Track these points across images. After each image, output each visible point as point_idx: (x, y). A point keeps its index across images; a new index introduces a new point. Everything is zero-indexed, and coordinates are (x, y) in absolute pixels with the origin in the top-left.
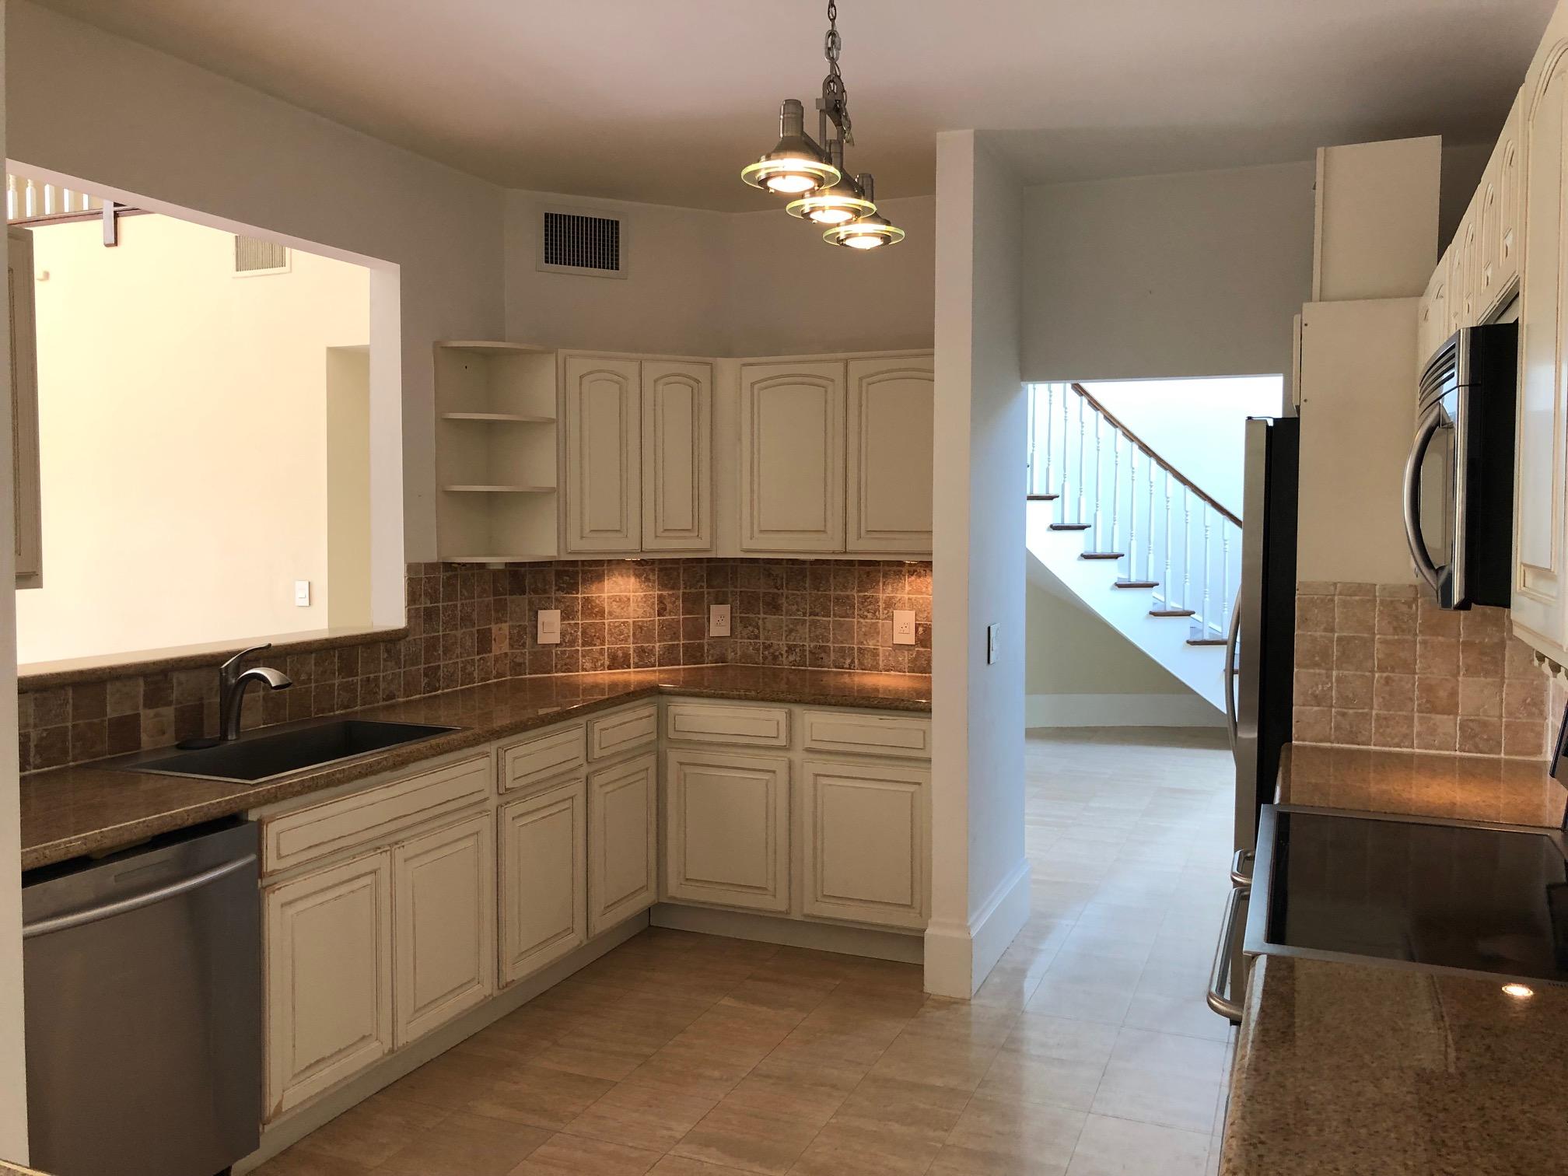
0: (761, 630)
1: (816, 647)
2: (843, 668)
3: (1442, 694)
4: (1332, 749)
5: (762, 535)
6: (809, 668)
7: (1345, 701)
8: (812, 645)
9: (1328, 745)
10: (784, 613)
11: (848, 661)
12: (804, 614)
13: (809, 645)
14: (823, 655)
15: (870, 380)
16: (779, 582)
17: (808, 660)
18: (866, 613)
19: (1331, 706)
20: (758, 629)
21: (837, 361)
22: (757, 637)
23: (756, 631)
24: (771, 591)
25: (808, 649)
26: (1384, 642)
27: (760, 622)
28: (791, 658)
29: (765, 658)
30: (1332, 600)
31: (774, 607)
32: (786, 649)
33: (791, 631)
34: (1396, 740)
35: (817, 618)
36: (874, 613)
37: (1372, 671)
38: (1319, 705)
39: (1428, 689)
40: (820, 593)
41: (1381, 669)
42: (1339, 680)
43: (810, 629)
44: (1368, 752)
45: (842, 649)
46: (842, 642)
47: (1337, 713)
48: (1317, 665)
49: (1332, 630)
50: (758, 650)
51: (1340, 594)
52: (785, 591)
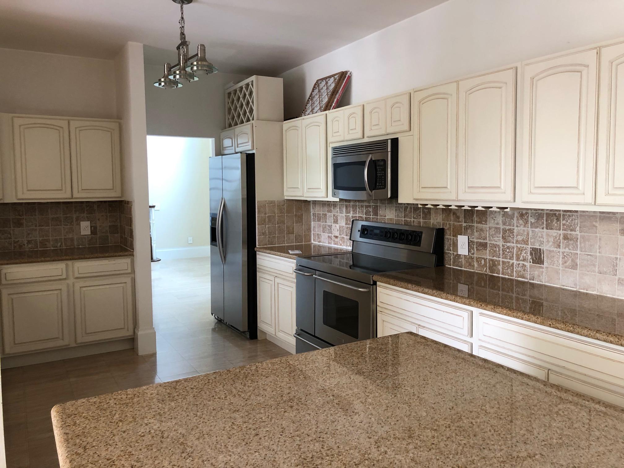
0: (12, 235)
1: (42, 240)
2: (57, 247)
3: (291, 229)
4: (267, 247)
5: (28, 192)
6: (40, 249)
7: (270, 233)
8: (41, 239)
9: (266, 246)
10: (25, 227)
11: (59, 244)
12: (36, 226)
13: (39, 239)
14: (47, 243)
15: (80, 129)
16: (21, 213)
17: (39, 245)
18: (67, 224)
19: (267, 235)
20: (11, 235)
21: (65, 120)
22: (10, 238)
23: (9, 235)
24: (17, 217)
25: (38, 241)
26: (278, 216)
27: (12, 232)
28: (30, 246)
29: (15, 247)
30: (266, 205)
31: (19, 224)
32: (26, 242)
33: (29, 234)
34: (282, 242)
35: (43, 227)
36: (71, 223)
37: (276, 224)
38: (264, 235)
39: (288, 227)
40: (43, 217)
41: (278, 224)
42: (268, 227)
43: (39, 232)
44: (275, 247)
45: (56, 240)
46: (56, 237)
47: (268, 237)
48: (263, 224)
49: (266, 214)
50: (11, 244)
51: (268, 204)
52: (25, 217)
